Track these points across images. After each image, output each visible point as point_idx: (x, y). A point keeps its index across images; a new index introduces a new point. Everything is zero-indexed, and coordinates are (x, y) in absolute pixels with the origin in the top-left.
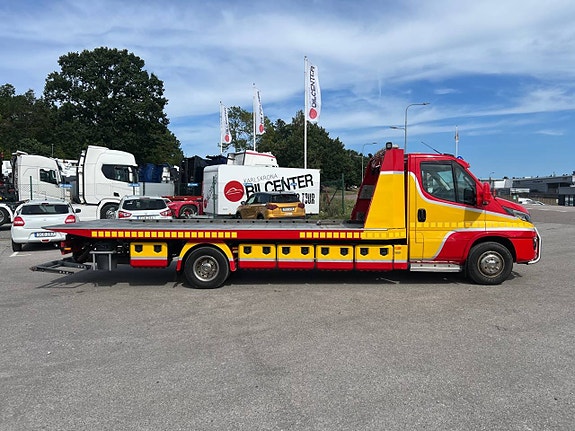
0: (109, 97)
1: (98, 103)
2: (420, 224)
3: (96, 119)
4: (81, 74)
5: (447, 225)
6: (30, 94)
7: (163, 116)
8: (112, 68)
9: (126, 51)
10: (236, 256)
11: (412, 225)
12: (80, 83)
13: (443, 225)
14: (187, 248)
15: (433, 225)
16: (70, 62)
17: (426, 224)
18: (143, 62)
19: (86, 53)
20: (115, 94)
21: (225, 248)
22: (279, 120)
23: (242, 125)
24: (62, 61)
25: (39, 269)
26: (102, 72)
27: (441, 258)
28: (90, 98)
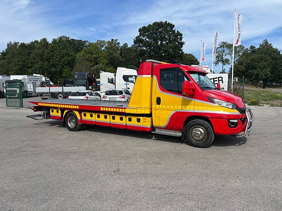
0: (159, 44)
2: (157, 106)
5: (172, 107)
6: (126, 45)
9: (166, 22)
10: (81, 117)
11: (154, 106)
12: (147, 39)
13: (170, 107)
14: (66, 111)
15: (164, 107)
16: (143, 31)
17: (160, 106)
18: (174, 26)
19: (150, 26)
20: (161, 42)
21: (77, 113)
22: (251, 46)
23: (227, 51)
24: (140, 30)
25: (28, 117)
27: (168, 128)
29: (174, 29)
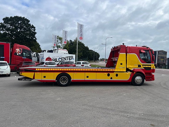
0: (18, 31)
1: (15, 32)
3: (13, 37)
4: (9, 23)
7: (35, 37)
8: (20, 22)
9: (24, 17)
12: (9, 26)
18: (29, 21)
19: (11, 17)
20: (20, 30)
22: (70, 40)
23: (59, 41)
24: (4, 19)
26: (16, 23)
28: (12, 31)
29: (29, 23)
